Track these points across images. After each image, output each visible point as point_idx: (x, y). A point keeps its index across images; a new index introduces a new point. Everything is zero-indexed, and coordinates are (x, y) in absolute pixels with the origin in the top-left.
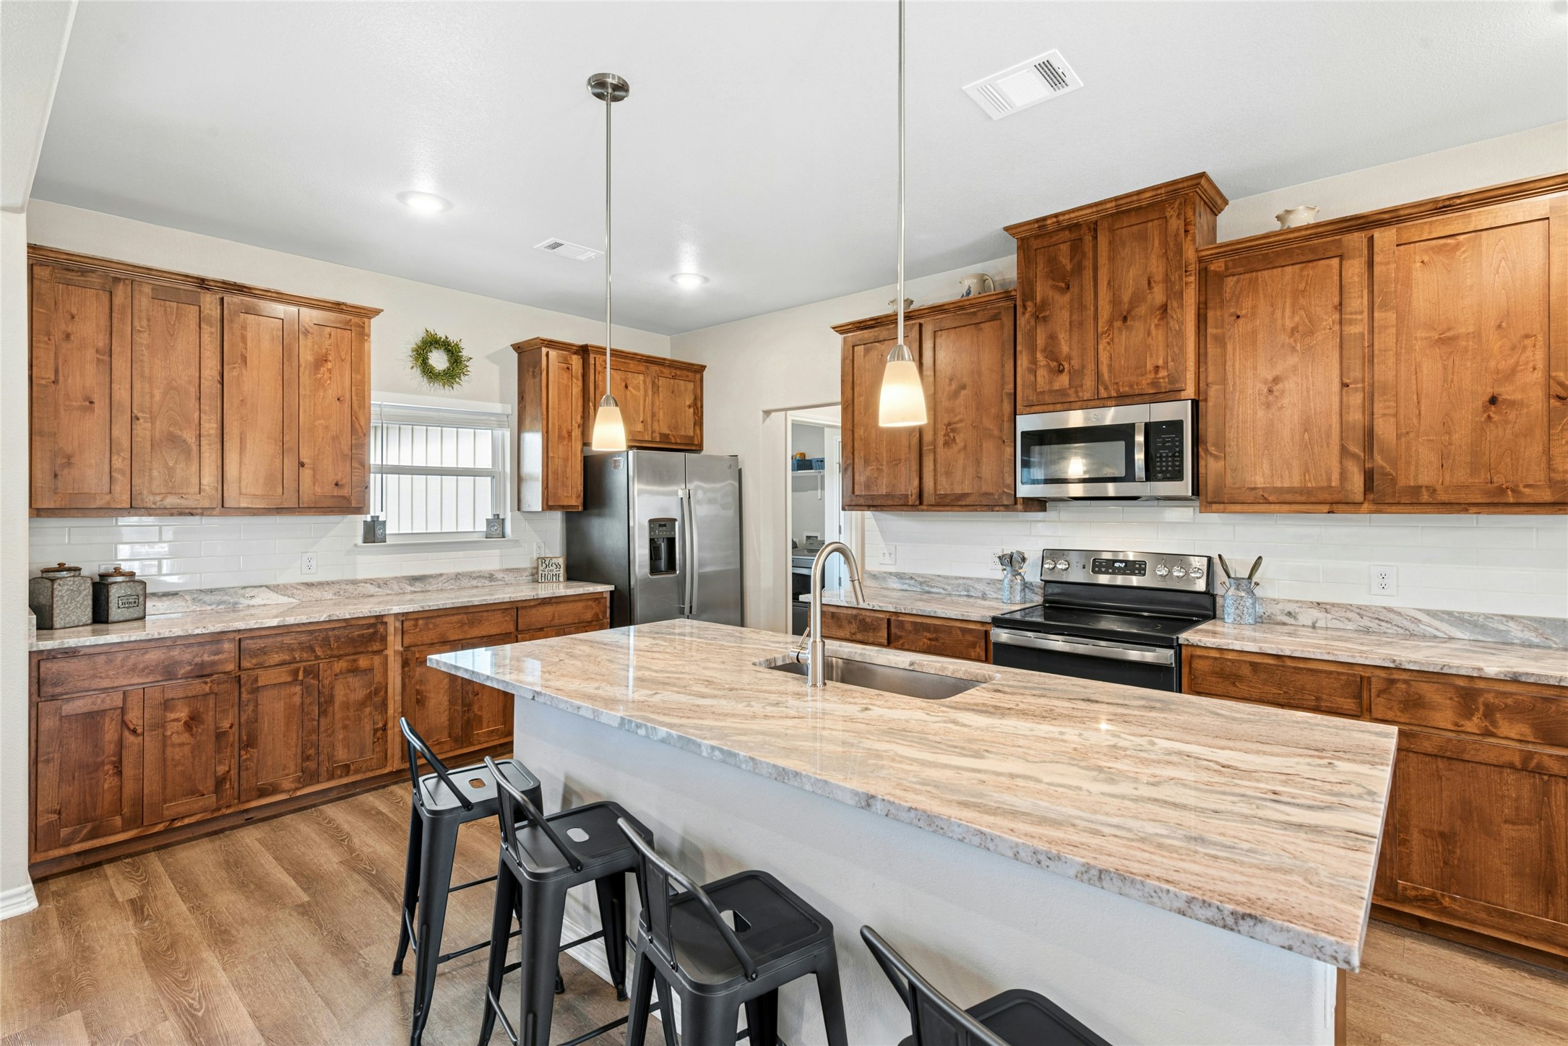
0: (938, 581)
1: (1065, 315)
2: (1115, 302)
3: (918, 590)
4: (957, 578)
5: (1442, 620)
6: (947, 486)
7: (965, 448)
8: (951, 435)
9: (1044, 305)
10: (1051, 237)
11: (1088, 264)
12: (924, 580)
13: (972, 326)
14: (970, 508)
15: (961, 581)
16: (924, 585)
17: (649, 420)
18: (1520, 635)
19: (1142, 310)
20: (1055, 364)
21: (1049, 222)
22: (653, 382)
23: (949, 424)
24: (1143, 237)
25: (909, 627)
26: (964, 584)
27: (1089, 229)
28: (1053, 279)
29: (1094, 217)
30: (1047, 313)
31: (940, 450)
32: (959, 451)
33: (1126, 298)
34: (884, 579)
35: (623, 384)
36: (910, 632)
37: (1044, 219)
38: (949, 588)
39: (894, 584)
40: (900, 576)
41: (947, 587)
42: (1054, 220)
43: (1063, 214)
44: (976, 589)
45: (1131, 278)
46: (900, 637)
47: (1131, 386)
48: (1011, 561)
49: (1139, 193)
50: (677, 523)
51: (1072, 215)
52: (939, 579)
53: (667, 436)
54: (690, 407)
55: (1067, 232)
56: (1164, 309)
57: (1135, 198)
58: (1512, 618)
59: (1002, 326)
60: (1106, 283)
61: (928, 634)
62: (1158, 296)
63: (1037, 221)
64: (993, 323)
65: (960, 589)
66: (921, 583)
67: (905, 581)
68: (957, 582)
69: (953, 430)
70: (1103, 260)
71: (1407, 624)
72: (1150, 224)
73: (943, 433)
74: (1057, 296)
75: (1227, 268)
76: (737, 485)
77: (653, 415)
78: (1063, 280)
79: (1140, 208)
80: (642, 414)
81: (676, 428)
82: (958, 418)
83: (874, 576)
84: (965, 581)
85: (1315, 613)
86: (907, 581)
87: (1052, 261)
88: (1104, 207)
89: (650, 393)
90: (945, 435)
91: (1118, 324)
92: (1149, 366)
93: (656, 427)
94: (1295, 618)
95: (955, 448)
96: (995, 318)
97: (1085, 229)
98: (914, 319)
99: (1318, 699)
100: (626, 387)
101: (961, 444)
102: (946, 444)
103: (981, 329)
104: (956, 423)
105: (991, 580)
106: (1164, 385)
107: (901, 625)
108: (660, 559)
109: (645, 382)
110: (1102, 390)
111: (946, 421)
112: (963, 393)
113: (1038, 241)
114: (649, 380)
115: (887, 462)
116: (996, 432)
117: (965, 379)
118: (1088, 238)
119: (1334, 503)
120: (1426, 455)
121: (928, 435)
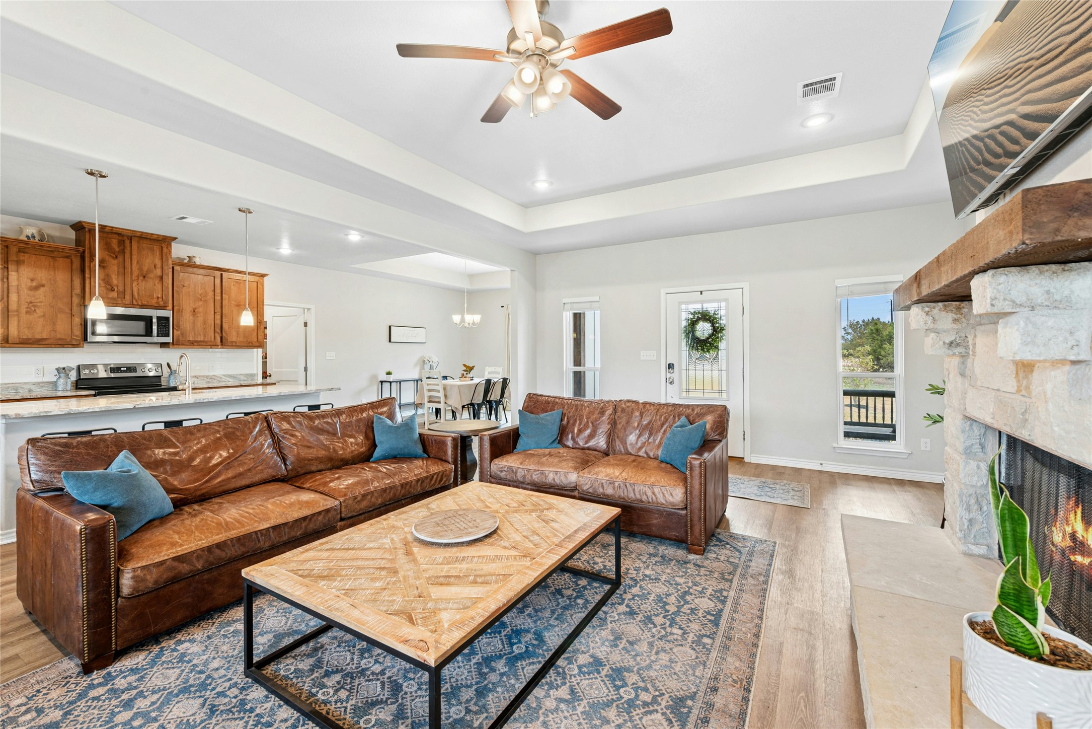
1: (115, 268)
2: (141, 269)
5: (227, 377)
6: (29, 334)
7: (44, 316)
10: (108, 234)
11: (127, 251)
13: (50, 257)
14: (46, 345)
18: (243, 378)
19: (152, 275)
20: (110, 287)
21: (107, 228)
23: (31, 303)
24: (152, 250)
27: (128, 238)
28: (109, 252)
29: (129, 234)
30: (105, 265)
31: (23, 315)
32: (39, 317)
33: (145, 269)
37: (106, 226)
43: (116, 228)
45: (147, 263)
47: (148, 302)
48: (62, 371)
49: (152, 234)
51: (121, 230)
55: (117, 236)
56: (161, 278)
57: (150, 235)
58: (241, 374)
59: (72, 263)
60: (136, 261)
62: (158, 272)
64: (65, 259)
69: (34, 306)
70: (135, 252)
71: (218, 379)
72: (155, 246)
73: (25, 306)
74: (111, 259)
75: (180, 268)
78: (114, 254)
79: (150, 239)
82: (38, 300)
85: (194, 379)
87: (108, 244)
88: (136, 233)
90: (27, 308)
91: (141, 278)
92: (155, 296)
95: (36, 315)
96: (66, 257)
97: (125, 238)
101: (41, 314)
102: (27, 312)
103: (56, 260)
104: (37, 303)
105: (36, 382)
106: (162, 303)
110: (134, 301)
111: (28, 300)
112: (42, 289)
116: (68, 311)
117: (44, 282)
118: (127, 242)
119: (213, 345)
120: (234, 333)
121: (13, 306)
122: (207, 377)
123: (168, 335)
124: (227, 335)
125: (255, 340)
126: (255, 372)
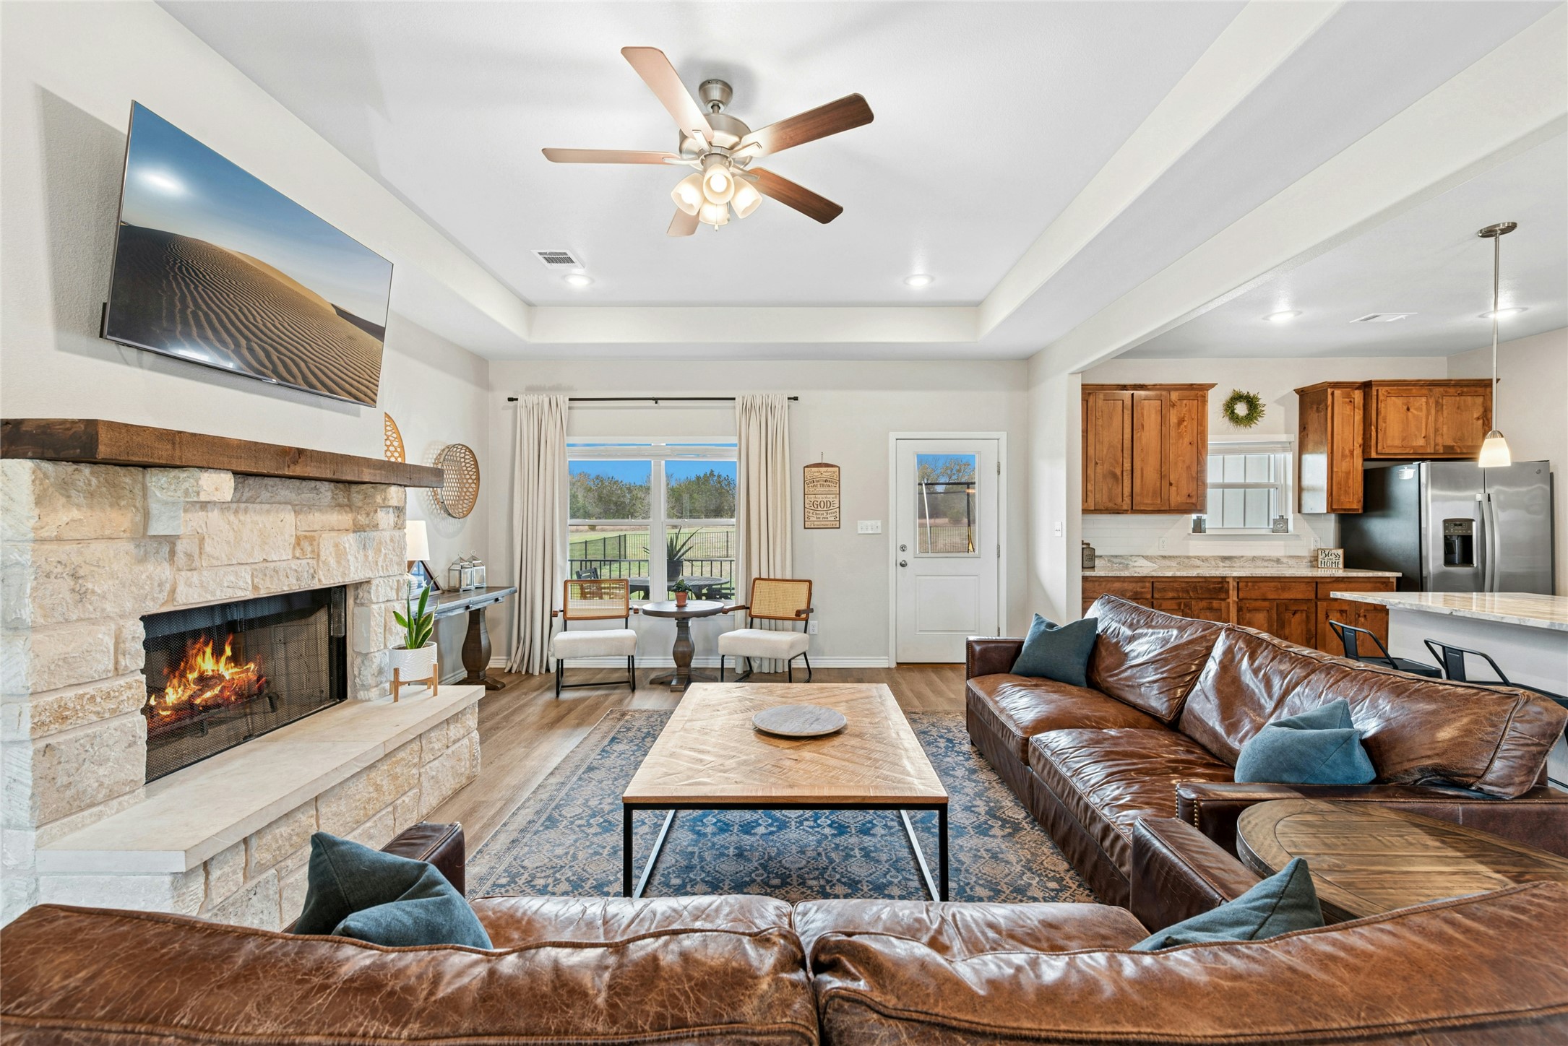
17: (1432, 435)
22: (1437, 403)
35: (1405, 408)
50: (1474, 524)
53: (1452, 447)
54: (1478, 419)
76: (1548, 488)
77: (1436, 430)
80: (1424, 430)
81: (1462, 439)
89: (1433, 411)
93: (1439, 440)
100: (1408, 409)
108: (1454, 553)
109: (1427, 403)
114: (1432, 401)
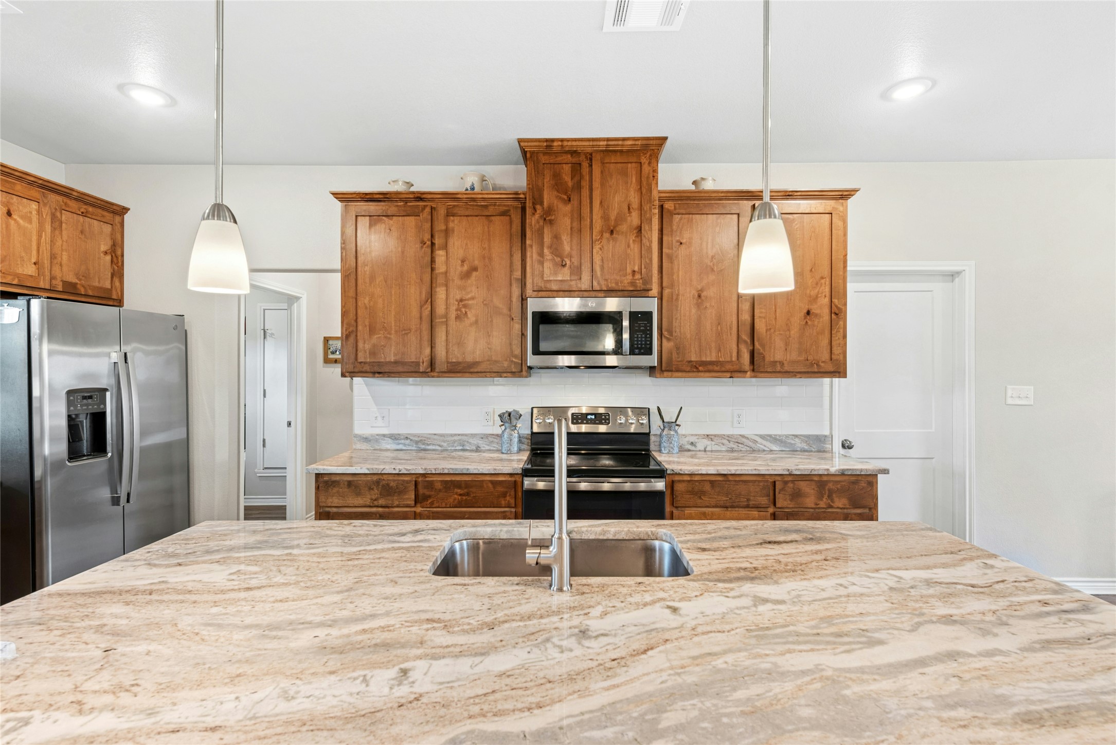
0: (434, 439)
1: (567, 221)
2: (606, 218)
3: (414, 448)
4: (452, 435)
5: (767, 440)
6: (459, 355)
7: (476, 322)
8: (463, 310)
9: (549, 211)
10: (556, 157)
11: (585, 184)
12: (420, 439)
13: (484, 218)
14: (479, 374)
15: (456, 438)
16: (421, 444)
17: (47, 263)
18: (800, 445)
19: (624, 227)
20: (559, 259)
21: (555, 144)
22: (53, 216)
23: (461, 300)
24: (624, 173)
25: (438, 486)
26: (460, 440)
27: (586, 157)
28: (558, 191)
29: (589, 150)
30: (553, 218)
31: (452, 322)
32: (471, 325)
33: (613, 216)
34: (377, 441)
35: (5, 210)
36: (440, 490)
37: (553, 140)
38: (445, 444)
39: (389, 445)
40: (394, 437)
41: (443, 444)
42: (560, 143)
43: (568, 140)
44: (470, 443)
45: (617, 202)
46: (430, 497)
47: (617, 284)
48: (508, 418)
49: (624, 139)
50: (108, 394)
51: (574, 143)
52: (435, 437)
53: (74, 285)
54: (106, 253)
55: (569, 156)
56: (639, 229)
57: (620, 143)
58: (796, 436)
59: (511, 222)
60: (598, 202)
61: (459, 491)
62: (634, 219)
63: (547, 140)
64: (502, 218)
65: (455, 445)
66: (417, 442)
67: (400, 442)
68: (453, 439)
69: (465, 306)
70: (596, 184)
71: (751, 444)
72: (630, 165)
73: (454, 308)
74: (561, 205)
75: (675, 209)
76: (184, 348)
77: (53, 257)
78: (566, 193)
79: (621, 151)
80: (34, 253)
81: (86, 276)
82: (470, 296)
83: (366, 439)
84: (460, 437)
85: (706, 442)
86: (403, 441)
87: (557, 176)
88: (598, 143)
89: (48, 228)
90: (457, 310)
91: (607, 235)
92: (629, 270)
93: (57, 271)
94: (695, 446)
95: (467, 322)
96: (504, 214)
97: (583, 157)
98: (425, 201)
99: (748, 500)
100: (9, 214)
101: (473, 319)
102: (458, 318)
103: (491, 221)
104: (468, 300)
105: (485, 435)
106: (639, 283)
107: (430, 485)
108: (81, 440)
109: (39, 212)
110: (595, 283)
111: (458, 297)
112: (474, 274)
113: (546, 157)
114: (46, 211)
115: (396, 331)
116: (505, 311)
117: (476, 262)
118: (585, 165)
119: (733, 371)
120: (779, 343)
121: (440, 309)
122: (729, 438)
123: (649, 352)
124: (763, 346)
125: (825, 356)
126: (827, 433)
